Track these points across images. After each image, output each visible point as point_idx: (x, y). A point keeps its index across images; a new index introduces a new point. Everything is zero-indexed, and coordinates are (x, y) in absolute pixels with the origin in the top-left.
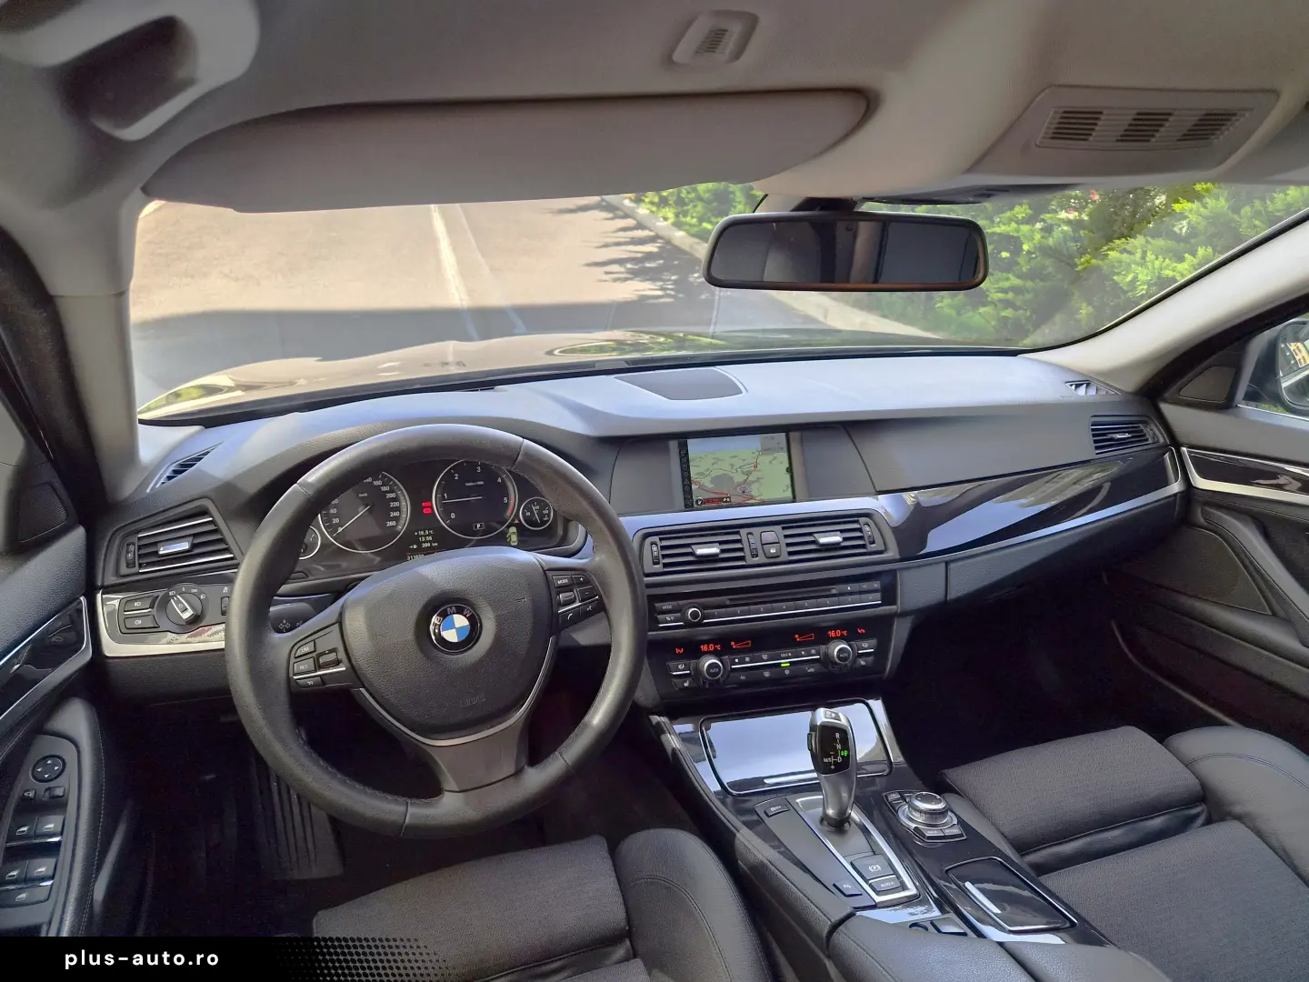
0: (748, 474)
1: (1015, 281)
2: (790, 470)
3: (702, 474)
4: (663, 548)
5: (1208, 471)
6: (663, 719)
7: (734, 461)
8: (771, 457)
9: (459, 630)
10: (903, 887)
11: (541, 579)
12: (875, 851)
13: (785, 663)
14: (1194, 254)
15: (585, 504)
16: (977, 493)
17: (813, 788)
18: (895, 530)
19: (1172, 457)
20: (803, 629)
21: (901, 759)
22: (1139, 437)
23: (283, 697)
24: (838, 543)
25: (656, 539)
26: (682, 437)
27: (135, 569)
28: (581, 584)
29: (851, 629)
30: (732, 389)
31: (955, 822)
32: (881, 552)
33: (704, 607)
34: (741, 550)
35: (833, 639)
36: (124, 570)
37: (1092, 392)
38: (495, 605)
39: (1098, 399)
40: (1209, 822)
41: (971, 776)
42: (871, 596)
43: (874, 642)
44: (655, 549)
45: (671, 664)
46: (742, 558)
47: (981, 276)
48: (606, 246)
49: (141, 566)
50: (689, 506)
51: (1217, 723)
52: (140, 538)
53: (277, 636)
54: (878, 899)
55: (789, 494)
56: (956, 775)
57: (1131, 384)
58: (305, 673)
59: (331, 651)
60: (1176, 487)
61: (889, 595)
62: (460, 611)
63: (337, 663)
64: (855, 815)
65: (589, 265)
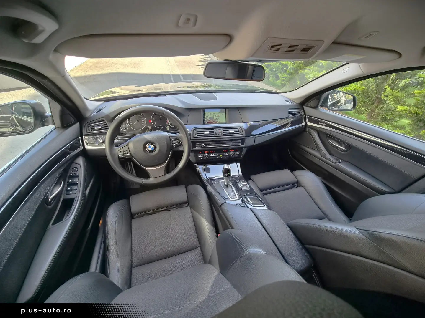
0: (217, 117)
1: (286, 76)
2: (226, 117)
3: (207, 117)
4: (198, 132)
5: (311, 121)
6: (197, 165)
7: (214, 114)
8: (222, 114)
9: (152, 148)
10: (236, 198)
11: (169, 139)
12: (233, 191)
13: (221, 155)
14: (322, 71)
15: (178, 123)
16: (265, 123)
17: (223, 179)
18: (245, 130)
19: (304, 118)
20: (225, 149)
21: (241, 174)
22: (298, 113)
23: (117, 160)
24: (234, 133)
25: (196, 130)
26: (203, 109)
27: (90, 132)
28: (177, 140)
29: (235, 150)
30: (215, 99)
31: (248, 186)
32: (242, 135)
33: (205, 144)
34: (214, 133)
35: (231, 151)
36: (88, 132)
37: (290, 103)
38: (159, 144)
39: (291, 105)
40: (297, 187)
41: (255, 177)
42: (239, 143)
43: (239, 152)
44: (196, 132)
45: (199, 155)
46: (214, 135)
47: (263, 79)
48: (202, 61)
49: (91, 131)
50: (204, 123)
51: (304, 169)
52: (91, 125)
53: (115, 147)
54: (231, 200)
55: (225, 122)
56: (252, 177)
57: (299, 102)
58: (122, 155)
59: (126, 151)
60: (304, 124)
61: (243, 143)
62: (152, 144)
63: (128, 153)
64: (230, 184)
65: (197, 65)
